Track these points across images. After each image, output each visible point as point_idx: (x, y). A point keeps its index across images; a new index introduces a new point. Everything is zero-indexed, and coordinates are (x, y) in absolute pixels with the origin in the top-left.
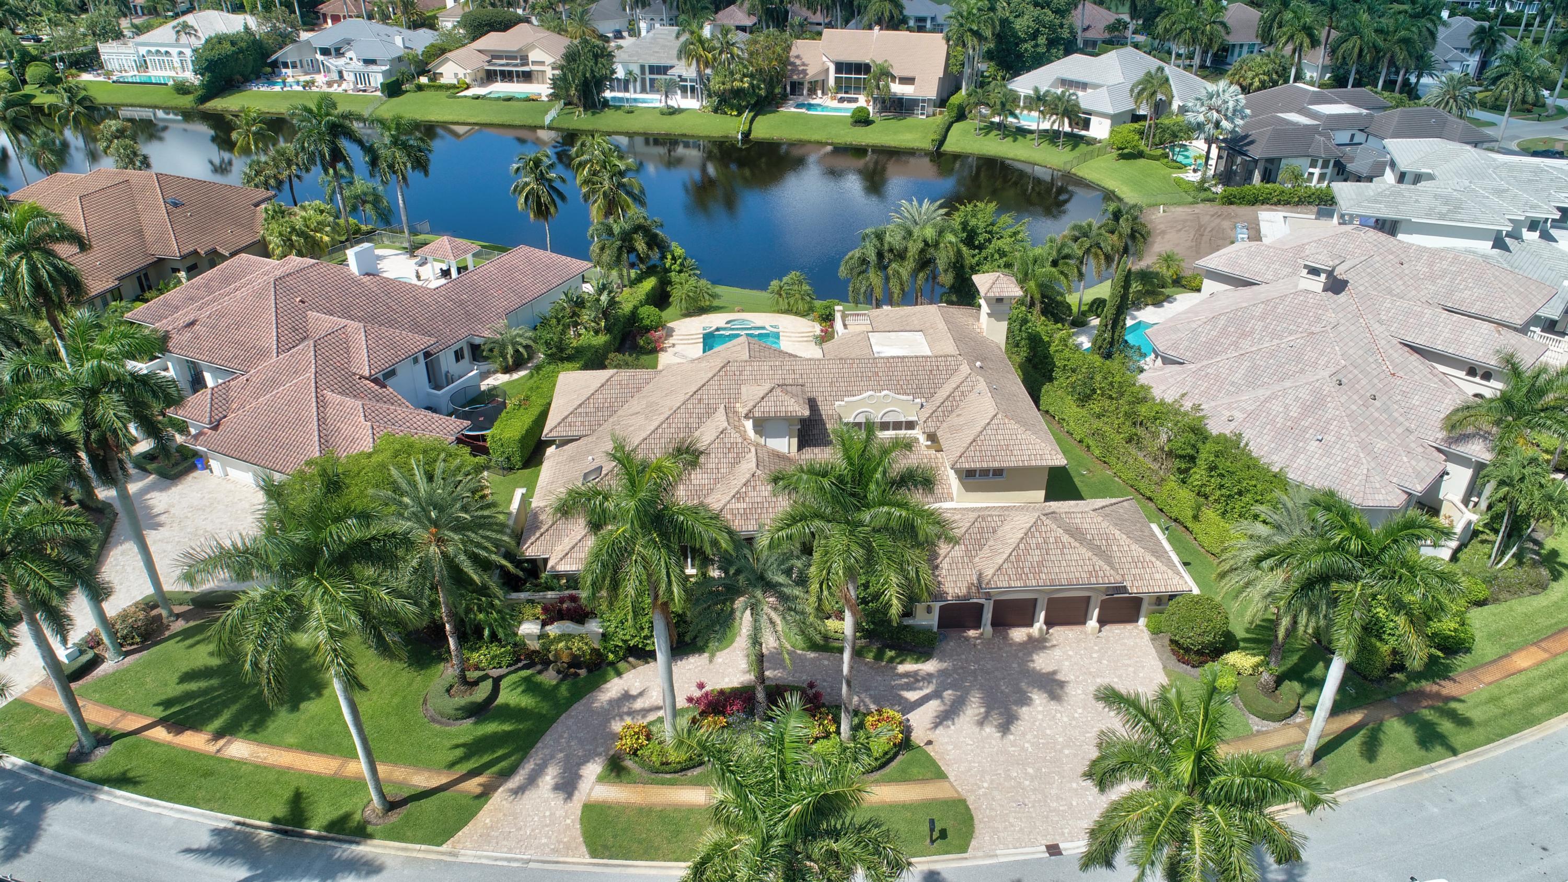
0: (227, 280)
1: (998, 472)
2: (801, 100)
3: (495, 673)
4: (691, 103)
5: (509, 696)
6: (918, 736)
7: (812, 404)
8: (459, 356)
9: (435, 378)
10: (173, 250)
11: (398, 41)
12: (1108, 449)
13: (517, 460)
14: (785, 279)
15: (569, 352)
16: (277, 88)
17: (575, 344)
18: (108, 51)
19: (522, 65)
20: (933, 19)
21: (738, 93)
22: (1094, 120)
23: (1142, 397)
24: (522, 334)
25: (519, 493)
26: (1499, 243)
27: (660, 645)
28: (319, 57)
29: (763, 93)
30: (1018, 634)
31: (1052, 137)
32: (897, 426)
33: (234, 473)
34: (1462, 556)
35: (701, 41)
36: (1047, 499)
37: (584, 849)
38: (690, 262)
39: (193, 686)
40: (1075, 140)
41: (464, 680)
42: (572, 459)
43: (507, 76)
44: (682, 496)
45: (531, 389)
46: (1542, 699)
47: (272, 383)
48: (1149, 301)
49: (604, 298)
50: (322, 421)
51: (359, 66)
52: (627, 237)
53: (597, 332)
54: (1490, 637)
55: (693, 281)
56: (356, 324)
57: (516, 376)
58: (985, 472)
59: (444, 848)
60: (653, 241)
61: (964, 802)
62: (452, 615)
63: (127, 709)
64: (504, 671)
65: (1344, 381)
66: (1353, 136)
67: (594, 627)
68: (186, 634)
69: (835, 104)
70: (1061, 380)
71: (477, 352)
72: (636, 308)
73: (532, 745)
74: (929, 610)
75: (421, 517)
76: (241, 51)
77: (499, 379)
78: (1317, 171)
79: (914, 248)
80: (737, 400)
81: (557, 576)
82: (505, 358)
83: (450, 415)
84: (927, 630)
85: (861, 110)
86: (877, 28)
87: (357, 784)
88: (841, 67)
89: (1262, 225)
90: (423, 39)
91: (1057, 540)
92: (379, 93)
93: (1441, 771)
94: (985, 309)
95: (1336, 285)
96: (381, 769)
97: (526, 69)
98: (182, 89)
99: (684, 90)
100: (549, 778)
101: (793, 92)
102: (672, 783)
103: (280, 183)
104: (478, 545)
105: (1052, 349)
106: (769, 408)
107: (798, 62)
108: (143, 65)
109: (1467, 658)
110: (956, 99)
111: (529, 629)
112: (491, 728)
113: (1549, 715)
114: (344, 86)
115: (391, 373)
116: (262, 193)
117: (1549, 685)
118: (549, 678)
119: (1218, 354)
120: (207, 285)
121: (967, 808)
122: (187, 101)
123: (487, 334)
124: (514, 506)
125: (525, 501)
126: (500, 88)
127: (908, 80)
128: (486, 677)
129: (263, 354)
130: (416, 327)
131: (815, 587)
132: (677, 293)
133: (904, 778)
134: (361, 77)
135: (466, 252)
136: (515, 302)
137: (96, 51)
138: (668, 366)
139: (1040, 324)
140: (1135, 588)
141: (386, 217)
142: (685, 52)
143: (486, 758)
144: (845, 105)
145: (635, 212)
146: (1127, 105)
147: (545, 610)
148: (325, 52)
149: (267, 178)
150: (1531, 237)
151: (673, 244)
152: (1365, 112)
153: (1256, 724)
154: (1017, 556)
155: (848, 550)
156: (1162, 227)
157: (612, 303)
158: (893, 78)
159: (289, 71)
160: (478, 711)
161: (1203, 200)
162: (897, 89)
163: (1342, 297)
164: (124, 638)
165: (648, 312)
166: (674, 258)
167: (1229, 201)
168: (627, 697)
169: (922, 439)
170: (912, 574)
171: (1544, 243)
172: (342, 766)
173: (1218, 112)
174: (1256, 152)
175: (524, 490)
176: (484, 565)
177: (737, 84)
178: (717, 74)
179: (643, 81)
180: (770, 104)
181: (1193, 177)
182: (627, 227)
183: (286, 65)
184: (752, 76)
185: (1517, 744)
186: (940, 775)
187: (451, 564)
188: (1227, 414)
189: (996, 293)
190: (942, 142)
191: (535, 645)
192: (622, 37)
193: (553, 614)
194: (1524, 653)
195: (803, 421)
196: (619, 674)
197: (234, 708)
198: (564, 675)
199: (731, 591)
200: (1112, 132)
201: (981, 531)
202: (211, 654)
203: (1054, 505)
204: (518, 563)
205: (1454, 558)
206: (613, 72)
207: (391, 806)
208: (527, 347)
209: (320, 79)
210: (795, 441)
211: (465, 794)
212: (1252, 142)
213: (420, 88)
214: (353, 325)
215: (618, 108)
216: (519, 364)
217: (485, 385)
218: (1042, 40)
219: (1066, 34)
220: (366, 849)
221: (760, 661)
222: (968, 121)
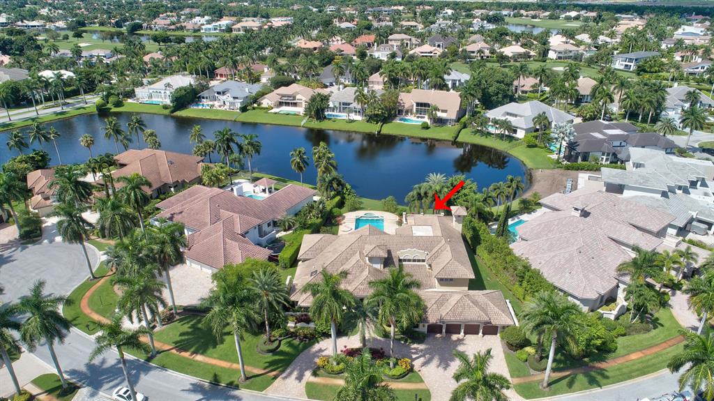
0: (191, 195)
1: (451, 280)
2: (402, 117)
3: (280, 339)
4: (358, 118)
5: (284, 348)
6: (416, 368)
7: (389, 252)
8: (269, 225)
9: (261, 234)
10: (170, 180)
11: (247, 90)
12: (498, 271)
13: (288, 265)
14: (387, 199)
15: (308, 225)
16: (200, 107)
17: (310, 223)
18: (138, 91)
19: (294, 100)
20: (460, 81)
21: (376, 115)
22: (518, 130)
23: (510, 253)
24: (291, 218)
25: (289, 277)
26: (664, 194)
27: (332, 332)
28: (216, 95)
29: (386, 115)
30: (454, 337)
31: (501, 137)
32: (419, 261)
33: (193, 265)
34: (621, 318)
35: (363, 95)
36: (469, 289)
37: (306, 395)
38: (353, 190)
39: (183, 338)
40: (510, 138)
41: (270, 340)
42: (307, 267)
43: (287, 104)
44: (342, 287)
45: (294, 239)
46: (637, 370)
47: (208, 235)
48: (526, 211)
49: (321, 206)
50: (225, 249)
51: (231, 99)
52: (330, 182)
53: (317, 218)
54: (624, 347)
55: (353, 198)
56: (237, 215)
57: (288, 233)
58: (447, 279)
59: (263, 392)
60: (339, 183)
61: (428, 390)
62: (269, 319)
63: (165, 343)
64: (282, 338)
65: (582, 251)
66: (621, 143)
67: (312, 325)
68: (181, 320)
69: (415, 119)
70: (483, 245)
71: (275, 224)
72: (332, 208)
73: (290, 363)
74: (424, 326)
75: (263, 288)
76: (188, 93)
77: (282, 234)
78: (605, 157)
79: (430, 194)
80: (364, 249)
81: (301, 308)
82: (285, 226)
83: (265, 248)
84: (423, 333)
85: (425, 123)
86: (433, 89)
87: (237, 371)
88: (418, 104)
89: (579, 179)
90: (255, 88)
91: (468, 305)
92: (238, 111)
93: (594, 392)
94: (454, 219)
95: (585, 214)
96: (245, 367)
97: (295, 101)
98: (165, 107)
99: (356, 112)
100: (295, 374)
101: (399, 114)
102: (335, 378)
103: (206, 154)
104: (279, 297)
105: (480, 233)
106: (373, 254)
107: (401, 102)
108: (151, 97)
109: (613, 355)
110: (463, 120)
111: (291, 324)
112: (277, 357)
113: (638, 376)
114: (225, 107)
115: (247, 233)
116: (200, 158)
117: (640, 366)
118: (296, 342)
119: (540, 238)
120: (184, 196)
121: (430, 393)
122: (167, 112)
123: (279, 218)
124: (287, 282)
125: (291, 281)
126: (285, 109)
127: (443, 111)
128: (277, 339)
129: (205, 224)
130: (256, 215)
131: (380, 317)
132: (347, 203)
133: (410, 381)
134: (231, 104)
135: (272, 183)
136: (290, 206)
137: (133, 90)
138: (342, 235)
139: (477, 223)
140: (494, 322)
141: (243, 168)
142: (357, 99)
143: (275, 367)
144: (420, 119)
145: (334, 173)
146: (531, 125)
147: (296, 319)
148: (219, 93)
149: (202, 152)
150: (679, 192)
151: (347, 184)
152: (626, 133)
153: (532, 372)
154: (453, 310)
155: (391, 306)
156: (539, 178)
157: (324, 207)
158: (439, 110)
159: (205, 100)
160: (273, 351)
161: (558, 167)
162: (440, 114)
163: (588, 219)
164: (163, 320)
165: (336, 210)
166: (347, 190)
167: (568, 168)
168: (321, 350)
169: (427, 265)
170: (411, 314)
171: (684, 194)
172: (231, 365)
173: (563, 134)
174: (579, 149)
175: (290, 277)
176: (278, 303)
177: (376, 112)
178: (369, 107)
179: (340, 108)
180: (389, 119)
181: (555, 157)
182: (330, 179)
183: (203, 98)
184: (382, 109)
185: (623, 385)
186: (422, 381)
187: (270, 303)
188: (539, 261)
189: (458, 214)
190: (456, 138)
191: (292, 330)
192: (333, 85)
193: (299, 320)
194: (634, 354)
195: (385, 259)
196: (318, 342)
197: (196, 346)
198: (301, 340)
199: (356, 317)
200: (525, 136)
201: (443, 300)
202: (189, 328)
203: (471, 292)
204: (288, 302)
205: (617, 318)
206: (329, 105)
207: (247, 378)
208: (293, 223)
209: (216, 104)
210: (382, 265)
211: (269, 376)
212: (578, 145)
213: (254, 108)
214: (236, 215)
215: (330, 119)
216: (290, 228)
217: (277, 236)
218: (500, 96)
219: (510, 93)
220: (237, 393)
221: (364, 340)
222: (468, 128)
